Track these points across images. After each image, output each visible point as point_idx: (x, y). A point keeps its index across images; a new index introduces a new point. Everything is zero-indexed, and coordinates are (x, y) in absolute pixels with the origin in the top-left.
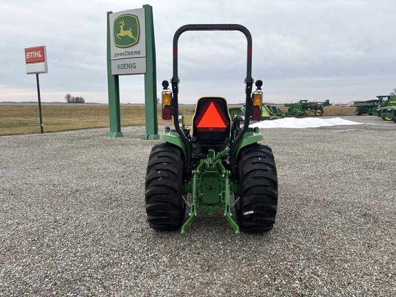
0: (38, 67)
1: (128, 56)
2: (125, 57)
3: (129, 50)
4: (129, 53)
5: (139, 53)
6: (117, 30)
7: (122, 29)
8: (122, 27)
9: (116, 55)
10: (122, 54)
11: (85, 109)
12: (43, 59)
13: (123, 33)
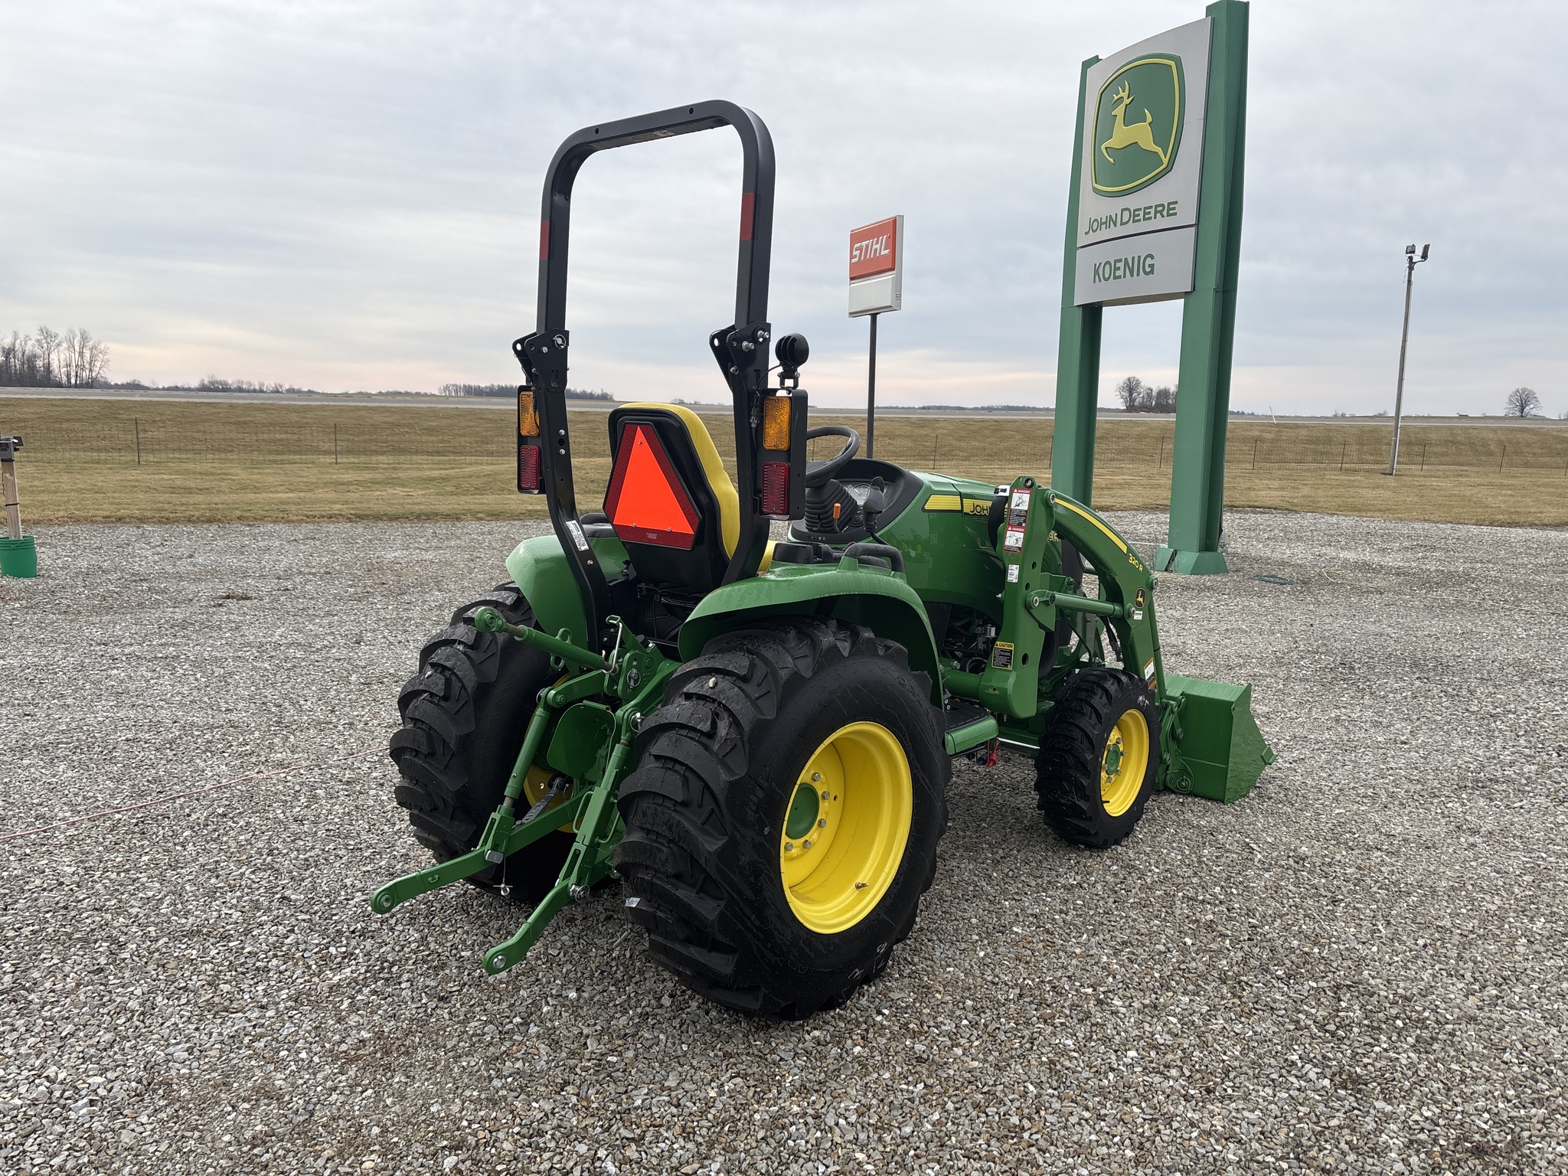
0: (876, 290)
1: (1131, 228)
2: (1120, 231)
3: (1135, 201)
4: (1134, 217)
5: (1170, 209)
6: (1104, 129)
7: (1120, 120)
8: (1119, 111)
9: (1096, 225)
10: (1111, 221)
11: (1140, 438)
12: (891, 264)
13: (1122, 135)
